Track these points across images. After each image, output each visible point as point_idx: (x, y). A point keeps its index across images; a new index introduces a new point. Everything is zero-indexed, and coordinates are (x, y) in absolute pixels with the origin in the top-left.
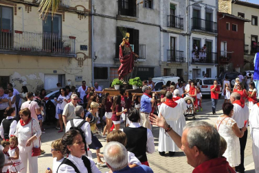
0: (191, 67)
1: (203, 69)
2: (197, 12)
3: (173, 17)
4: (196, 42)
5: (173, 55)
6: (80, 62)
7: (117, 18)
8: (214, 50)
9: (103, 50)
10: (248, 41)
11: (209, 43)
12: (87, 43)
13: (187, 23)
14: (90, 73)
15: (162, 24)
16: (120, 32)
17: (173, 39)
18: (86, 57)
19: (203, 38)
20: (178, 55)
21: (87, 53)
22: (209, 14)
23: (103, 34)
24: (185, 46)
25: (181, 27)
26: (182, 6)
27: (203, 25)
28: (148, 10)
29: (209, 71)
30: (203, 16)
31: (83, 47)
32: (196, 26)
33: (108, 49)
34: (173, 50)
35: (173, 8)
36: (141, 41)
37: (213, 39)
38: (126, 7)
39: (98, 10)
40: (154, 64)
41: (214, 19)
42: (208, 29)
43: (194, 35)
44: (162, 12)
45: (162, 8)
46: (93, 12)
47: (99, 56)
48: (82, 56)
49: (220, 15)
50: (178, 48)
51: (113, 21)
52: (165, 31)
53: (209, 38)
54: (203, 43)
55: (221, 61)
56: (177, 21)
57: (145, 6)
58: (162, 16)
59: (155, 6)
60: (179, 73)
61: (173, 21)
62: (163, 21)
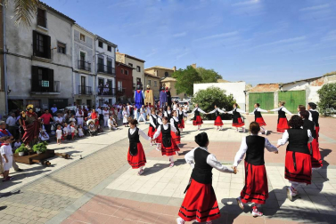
0: (98, 98)
1: (107, 99)
2: (101, 60)
3: (83, 62)
4: (101, 81)
5: (84, 89)
7: (32, 58)
8: (114, 86)
9: (17, 85)
10: (135, 81)
11: (110, 82)
13: (94, 67)
14: (4, 105)
15: (74, 67)
16: (34, 69)
17: (83, 78)
19: (106, 78)
20: (87, 89)
22: (109, 62)
23: (17, 71)
24: (92, 83)
25: (89, 70)
26: (89, 54)
27: (106, 69)
28: (62, 55)
29: (110, 100)
30: (105, 63)
32: (101, 69)
33: (24, 84)
34: (83, 86)
35: (83, 55)
36: (56, 78)
37: (113, 79)
38: (41, 50)
39: (11, 50)
40: (67, 96)
41: (113, 66)
42: (109, 73)
43: (99, 76)
44: (73, 58)
45: (73, 55)
46: (5, 51)
47: (14, 90)
49: (117, 63)
50: (87, 85)
51: (28, 60)
52: (76, 72)
53: (110, 78)
54: (106, 81)
55: (118, 94)
56: (86, 65)
57: (59, 51)
58: (73, 60)
59: (68, 53)
60: (89, 102)
61: (83, 65)
62: (74, 64)
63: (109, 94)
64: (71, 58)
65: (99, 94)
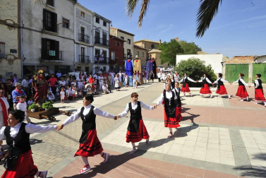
0: (94, 66)
1: (102, 67)
2: (98, 34)
3: (83, 35)
4: (97, 51)
5: (83, 58)
6: (11, 61)
7: (42, 32)
8: (108, 56)
9: (31, 54)
10: (126, 52)
11: (104, 52)
12: (16, 48)
13: (92, 40)
14: (20, 70)
15: (75, 39)
16: (44, 41)
17: (83, 49)
18: (15, 58)
19: (102, 49)
20: (86, 58)
21: (16, 55)
22: (105, 36)
23: (30, 42)
24: (90, 53)
25: (88, 42)
26: (88, 29)
27: (101, 41)
28: (66, 29)
29: (105, 68)
30: (101, 36)
31: (13, 51)
32: (97, 42)
33: (35, 53)
34: (83, 55)
35: (83, 29)
36: (60, 49)
37: (107, 50)
38: (49, 25)
39: (26, 25)
40: (70, 63)
41: (108, 39)
42: (104, 44)
43: (95, 47)
44: (75, 32)
45: (75, 29)
46: (21, 25)
47: (28, 58)
48: (12, 57)
49: (111, 36)
50: (86, 54)
51: (39, 34)
52: (77, 43)
53: (105, 49)
54: (101, 52)
55: (111, 62)
56: (86, 38)
57: (64, 26)
58: (75, 34)
59: (71, 27)
60: (87, 69)
61: (83, 38)
62: (76, 37)
63: (104, 62)
64: (73, 32)
65: (96, 63)
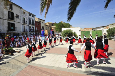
0: (29, 33)
1: (32, 33)
2: (30, 20)
3: (24, 21)
4: (30, 27)
5: (24, 30)
7: (8, 20)
8: (34, 29)
10: (42, 27)
13: (28, 23)
15: (21, 23)
16: (9, 23)
17: (24, 26)
19: (32, 26)
20: (26, 30)
22: (33, 21)
23: (3, 24)
24: (27, 28)
26: (26, 18)
27: (32, 23)
28: (17, 19)
30: (32, 21)
32: (30, 23)
33: (5, 28)
34: (24, 29)
35: (24, 19)
36: (15, 26)
37: (34, 27)
38: (11, 17)
39: (1, 17)
40: (19, 32)
41: (34, 22)
43: (29, 25)
45: (21, 18)
47: (2, 30)
49: (35, 21)
50: (26, 28)
53: (33, 26)
54: (32, 27)
55: (36, 31)
56: (25, 22)
59: (19, 18)
60: (26, 34)
61: (24, 22)
62: (21, 22)
64: (20, 20)
